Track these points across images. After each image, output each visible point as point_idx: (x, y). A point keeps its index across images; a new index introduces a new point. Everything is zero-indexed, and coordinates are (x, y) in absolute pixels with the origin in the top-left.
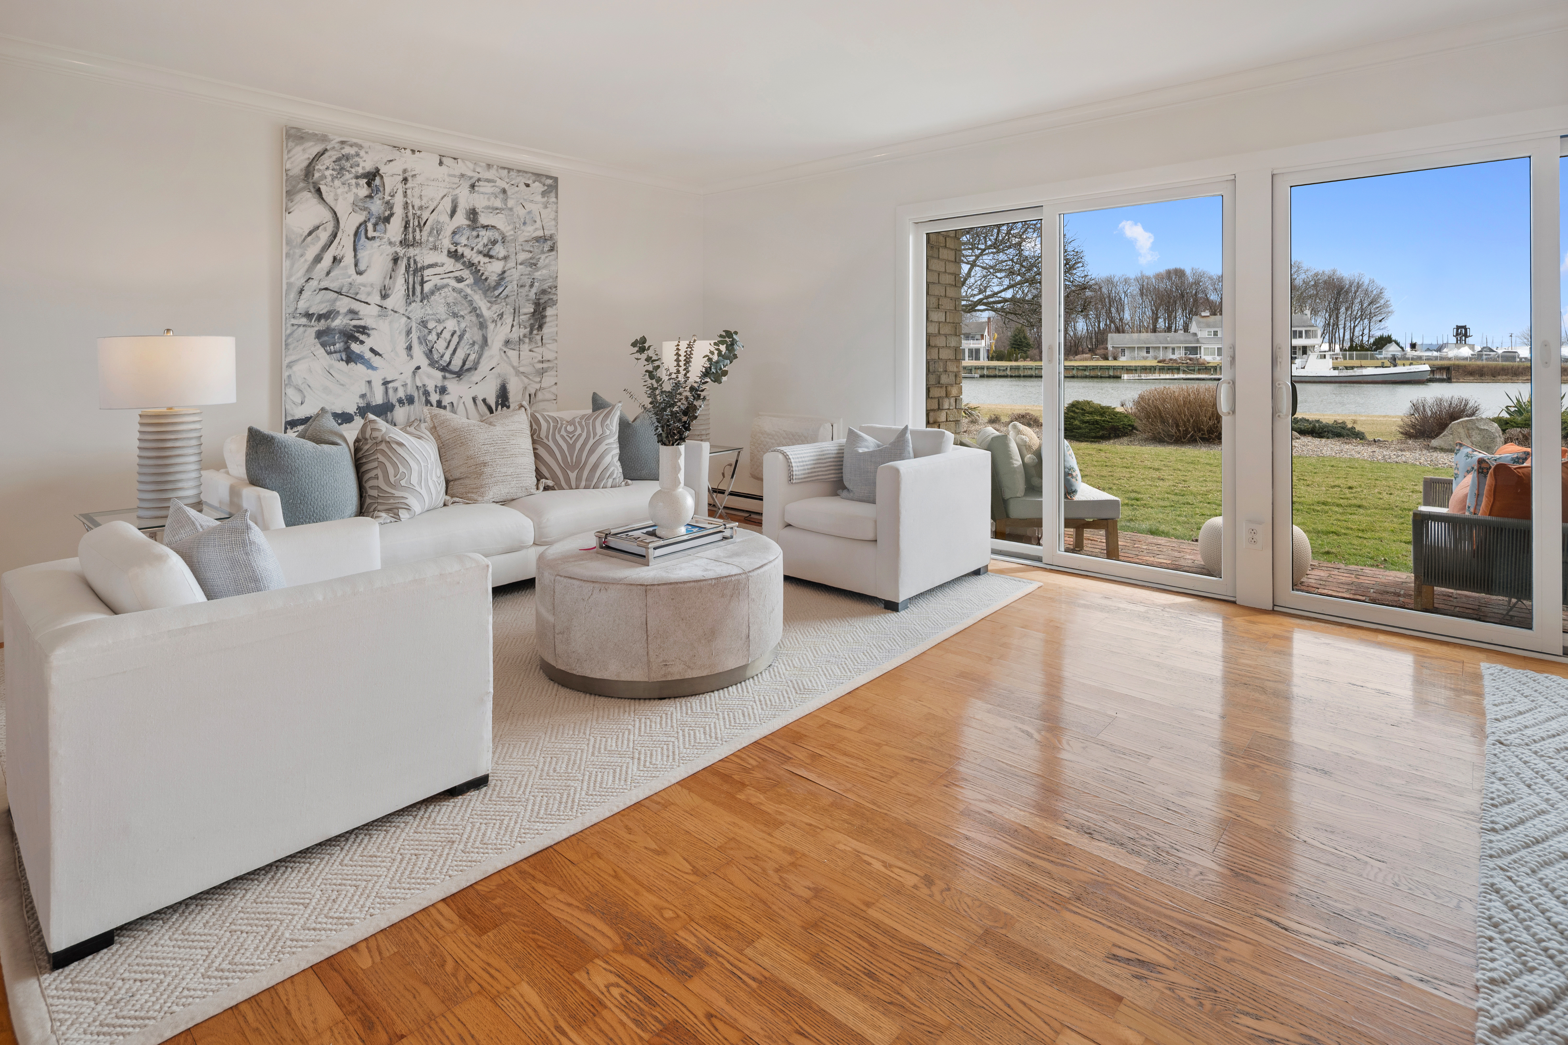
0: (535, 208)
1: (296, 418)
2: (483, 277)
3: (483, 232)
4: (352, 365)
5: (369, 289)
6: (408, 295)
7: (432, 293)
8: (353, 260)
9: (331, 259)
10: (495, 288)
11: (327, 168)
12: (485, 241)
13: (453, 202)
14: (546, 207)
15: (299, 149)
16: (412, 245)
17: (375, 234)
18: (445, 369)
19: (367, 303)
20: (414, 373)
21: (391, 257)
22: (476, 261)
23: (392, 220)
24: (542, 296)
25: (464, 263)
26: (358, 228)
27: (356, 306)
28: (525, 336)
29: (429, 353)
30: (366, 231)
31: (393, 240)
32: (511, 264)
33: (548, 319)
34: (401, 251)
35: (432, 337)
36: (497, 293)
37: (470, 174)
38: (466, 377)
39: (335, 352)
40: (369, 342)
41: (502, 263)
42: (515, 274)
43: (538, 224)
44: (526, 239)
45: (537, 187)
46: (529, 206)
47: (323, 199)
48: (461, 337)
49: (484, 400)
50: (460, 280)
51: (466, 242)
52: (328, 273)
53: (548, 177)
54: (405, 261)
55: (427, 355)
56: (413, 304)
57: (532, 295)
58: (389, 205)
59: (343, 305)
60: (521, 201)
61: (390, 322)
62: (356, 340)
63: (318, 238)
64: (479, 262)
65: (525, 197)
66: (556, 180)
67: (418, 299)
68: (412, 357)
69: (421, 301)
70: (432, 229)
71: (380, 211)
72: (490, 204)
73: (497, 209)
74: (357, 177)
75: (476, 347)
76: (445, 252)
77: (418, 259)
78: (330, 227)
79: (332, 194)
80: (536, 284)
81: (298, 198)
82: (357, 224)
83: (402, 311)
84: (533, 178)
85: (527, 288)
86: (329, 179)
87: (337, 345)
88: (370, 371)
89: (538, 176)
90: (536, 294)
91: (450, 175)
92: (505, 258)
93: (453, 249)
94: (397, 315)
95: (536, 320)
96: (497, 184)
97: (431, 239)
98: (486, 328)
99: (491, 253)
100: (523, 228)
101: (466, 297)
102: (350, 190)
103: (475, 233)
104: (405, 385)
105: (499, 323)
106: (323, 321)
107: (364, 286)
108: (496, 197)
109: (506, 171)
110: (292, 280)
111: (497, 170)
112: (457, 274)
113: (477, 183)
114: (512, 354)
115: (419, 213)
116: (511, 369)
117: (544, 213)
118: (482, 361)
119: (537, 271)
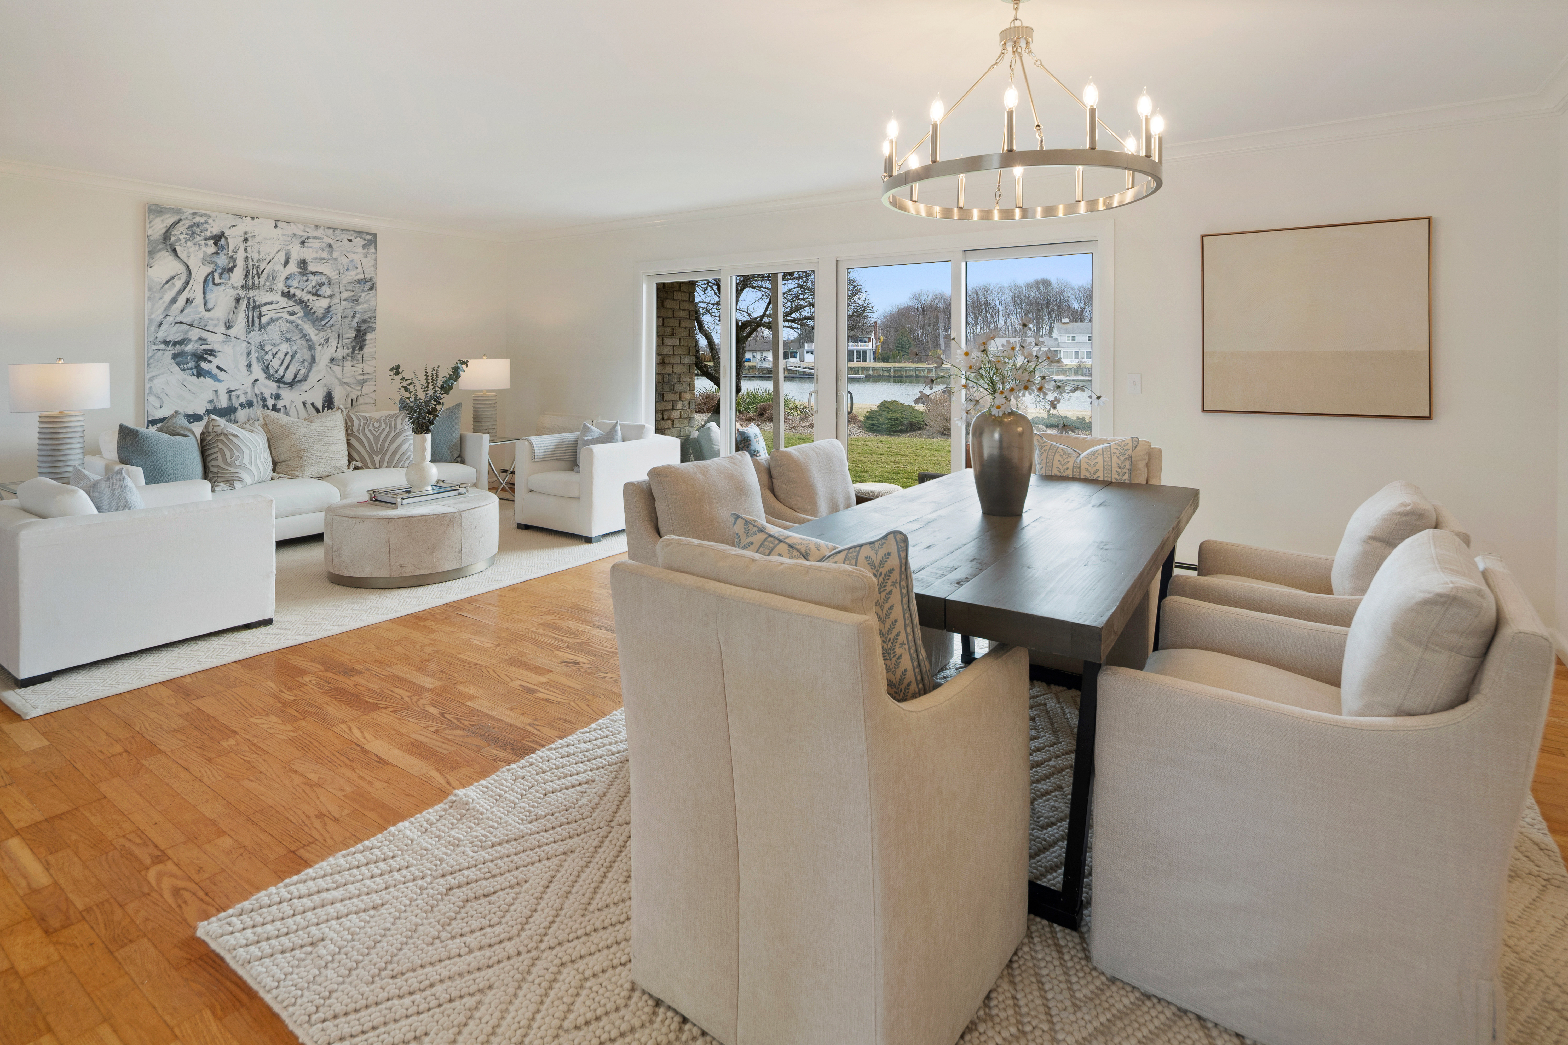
0: (356, 258)
1: (156, 418)
2: (312, 311)
3: (311, 277)
4: (202, 379)
5: (216, 322)
6: (248, 326)
7: (269, 324)
8: (203, 301)
9: (185, 301)
10: (322, 319)
11: (182, 233)
12: (314, 284)
13: (286, 255)
14: (366, 257)
15: (158, 220)
16: (252, 289)
17: (221, 281)
18: (279, 381)
19: (214, 332)
20: (253, 384)
22: (305, 299)
23: (235, 270)
24: (362, 324)
25: (295, 301)
26: (207, 277)
27: (205, 335)
28: (348, 355)
29: (266, 369)
30: (213, 279)
31: (235, 285)
32: (336, 300)
33: (367, 342)
34: (242, 293)
35: (269, 357)
36: (323, 323)
37: (301, 233)
38: (297, 387)
39: (188, 369)
40: (216, 361)
41: (328, 300)
42: (339, 309)
43: (360, 270)
44: (349, 281)
45: (359, 242)
46: (351, 256)
47: (178, 256)
48: (293, 357)
49: (313, 404)
50: (292, 314)
51: (297, 285)
52: (182, 311)
53: (368, 234)
54: (246, 300)
55: (264, 371)
56: (253, 333)
57: (354, 323)
58: (233, 259)
59: (195, 334)
60: (345, 252)
61: (234, 346)
62: (205, 360)
63: (174, 285)
65: (348, 250)
66: (375, 235)
67: (257, 329)
68: (251, 372)
69: (259, 330)
70: (268, 276)
71: (225, 264)
72: (318, 255)
73: (324, 259)
74: (206, 239)
75: (306, 364)
76: (280, 293)
77: (256, 298)
78: (184, 277)
79: (185, 253)
80: (357, 315)
81: (157, 256)
82: (206, 274)
83: (243, 338)
84: (355, 235)
85: (350, 319)
86: (183, 241)
87: (190, 364)
88: (216, 383)
89: (359, 233)
90: (357, 323)
91: (283, 235)
92: (331, 296)
93: (286, 290)
94: (239, 341)
95: (357, 343)
96: (324, 240)
97: (268, 284)
98: (315, 349)
99: (319, 293)
100: (346, 273)
101: (297, 326)
102: (200, 249)
103: (305, 278)
104: (245, 393)
105: (326, 346)
106: (178, 346)
107: (212, 320)
108: (323, 250)
109: (332, 230)
110: (153, 316)
111: (324, 230)
112: (290, 309)
113: (306, 241)
114: (337, 369)
115: (257, 264)
116: (336, 380)
117: (365, 261)
118: (310, 374)
119: (359, 305)
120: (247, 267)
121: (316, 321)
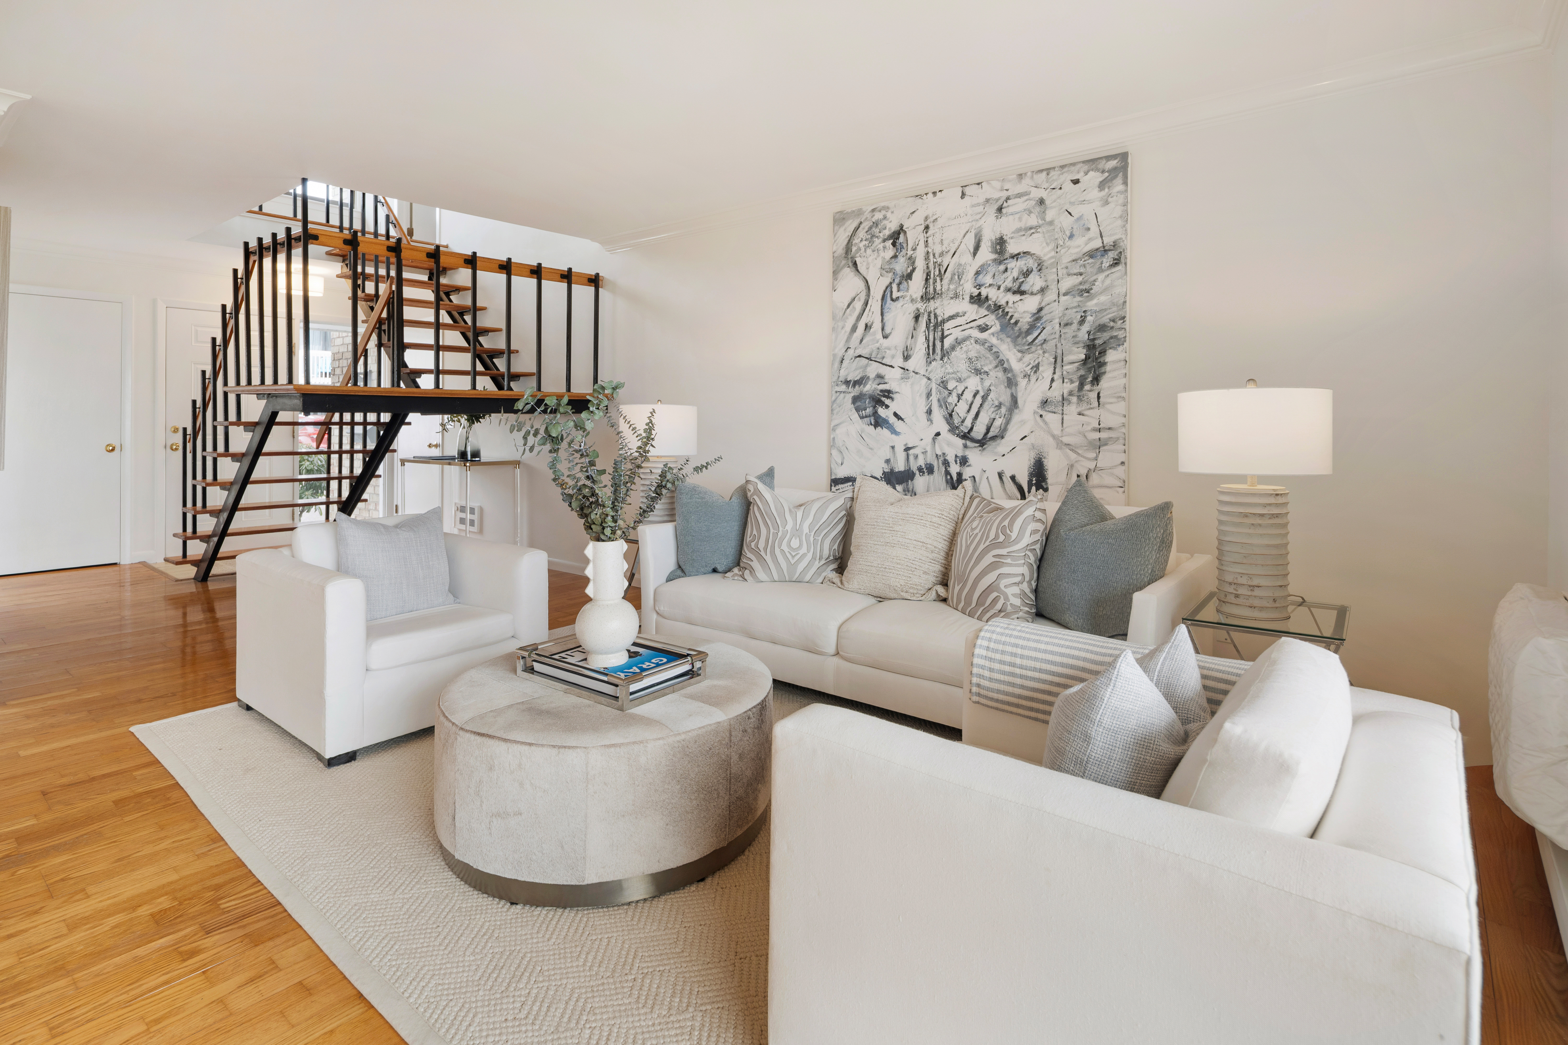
0: (1086, 211)
1: (838, 477)
2: (1013, 321)
3: (1012, 264)
4: (879, 429)
5: (893, 352)
6: (929, 354)
7: (953, 348)
8: (880, 325)
9: (864, 327)
10: (1028, 332)
11: (862, 240)
12: (1015, 274)
13: (976, 236)
14: (1107, 203)
15: (842, 229)
16: (933, 298)
17: (899, 294)
18: (966, 436)
19: (891, 366)
20: (934, 439)
21: (912, 315)
22: (1002, 302)
23: (914, 275)
24: (1099, 334)
25: (989, 308)
26: (885, 292)
27: (883, 370)
28: (1071, 393)
29: (949, 418)
30: (891, 292)
31: (914, 297)
32: (1051, 296)
33: (1108, 368)
35: (953, 399)
36: (1030, 338)
37: (996, 195)
38: (990, 446)
39: (866, 417)
40: (894, 406)
41: (1038, 298)
42: (1055, 311)
43: (1094, 232)
44: (1074, 257)
45: (1094, 178)
46: (1077, 210)
47: (858, 270)
48: (984, 398)
49: (1013, 478)
50: (983, 329)
51: (991, 281)
52: (861, 341)
53: (1109, 158)
54: (926, 317)
55: (946, 419)
56: (934, 363)
57: (1083, 335)
58: (912, 260)
60: (1068, 206)
61: (912, 385)
62: (882, 404)
63: (854, 308)
64: (1007, 303)
65: (1072, 200)
66: (1124, 157)
67: (938, 357)
68: (932, 422)
69: (942, 359)
70: (953, 275)
71: (904, 269)
72: (1022, 225)
73: (1031, 228)
74: (884, 241)
75: (1003, 410)
76: (967, 298)
77: (938, 312)
78: (863, 297)
79: (865, 264)
80: (1089, 318)
81: (840, 275)
82: (884, 288)
83: (923, 371)
84: (1086, 167)
85: (1075, 326)
86: (863, 249)
87: (868, 410)
88: (893, 436)
89: (1092, 163)
90: (1089, 333)
91: (973, 206)
92: (1042, 290)
93: (976, 292)
94: (918, 376)
95: (1089, 370)
96: (1031, 196)
97: (952, 287)
98: (1016, 385)
99: (1023, 288)
100: (1069, 243)
101: (990, 348)
102: (878, 255)
103: (1002, 267)
104: (925, 453)
105: (1033, 378)
106: (857, 387)
107: (889, 349)
108: (1031, 212)
109: (1045, 173)
110: (836, 351)
111: (1032, 177)
112: (980, 322)
113: (1005, 204)
114: (1053, 419)
115: (939, 260)
116: (1051, 439)
117: (1103, 213)
118: (1010, 427)
119: (1092, 299)
120: (928, 268)
121: (1018, 336)
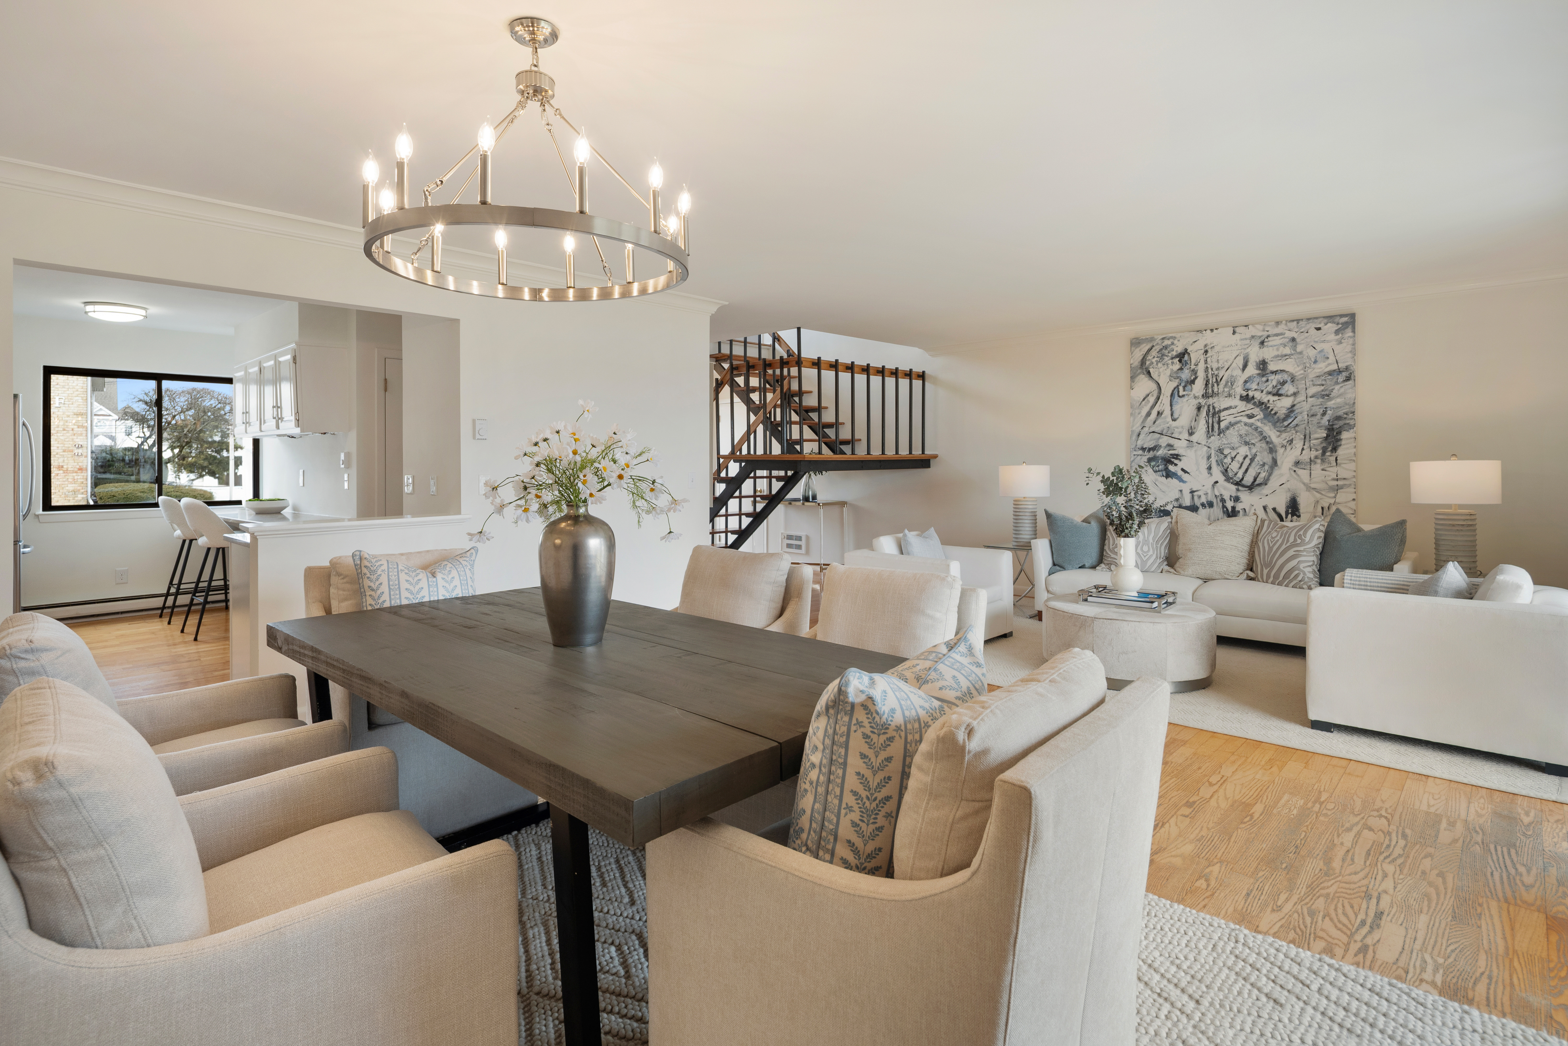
0: (1327, 346)
2: (1273, 412)
3: (1271, 377)
4: (1169, 479)
5: (1180, 430)
6: (1208, 432)
7: (1227, 428)
8: (1170, 412)
9: (1156, 413)
10: (1284, 420)
11: (1154, 357)
12: (1274, 383)
13: (1244, 359)
14: (1340, 343)
15: (1138, 349)
16: (1212, 396)
17: (1185, 393)
18: (1238, 484)
19: (1179, 439)
20: (1213, 486)
21: (1195, 407)
22: (1265, 400)
23: (1196, 381)
24: (1336, 422)
25: (1254, 404)
26: (1173, 391)
27: (1172, 441)
28: (1316, 457)
29: (1225, 472)
30: (1178, 392)
31: (1197, 395)
32: (1301, 398)
33: (1343, 442)
34: (1203, 401)
35: (1228, 460)
36: (1286, 423)
37: (1259, 334)
38: (1257, 490)
39: (1159, 471)
40: (1181, 464)
41: (1291, 399)
42: (1304, 407)
43: (1332, 359)
44: (1318, 375)
45: (1331, 327)
46: (1319, 347)
47: (1151, 377)
48: (1252, 460)
49: (1274, 509)
50: (1250, 417)
51: (1256, 387)
52: (1154, 422)
53: (1342, 316)
54: (1206, 408)
55: (1223, 473)
56: (1212, 438)
57: (1325, 421)
58: (1194, 372)
59: (1164, 441)
60: (1312, 343)
61: (1196, 451)
62: (1172, 463)
63: (1148, 401)
64: (1269, 401)
65: (1316, 340)
66: (1353, 316)
67: (1216, 434)
68: (1211, 474)
69: (1219, 435)
70: (1227, 382)
71: (1188, 377)
72: (1279, 353)
73: (1286, 356)
74: (1172, 358)
75: (1266, 467)
76: (1238, 397)
77: (1215, 405)
78: (1155, 394)
79: (1157, 373)
80: (1329, 412)
81: (1137, 379)
82: (1172, 389)
83: (1204, 443)
84: (1325, 321)
85: (1319, 416)
86: (1155, 363)
87: (1161, 467)
88: (1181, 483)
89: (1330, 318)
90: (1329, 421)
91: (1242, 340)
92: (1295, 394)
93: (1245, 394)
94: (1200, 445)
95: (1329, 444)
96: (1286, 336)
97: (1226, 390)
98: (1276, 452)
99: (1280, 392)
100: (1314, 366)
101: (1256, 429)
102: (1168, 368)
103: (1264, 379)
104: (1206, 494)
105: (1289, 448)
106: (1151, 452)
107: (1177, 428)
108: (1285, 346)
109: (1295, 322)
110: (1134, 428)
111: (1286, 324)
112: (1249, 412)
113: (1266, 340)
114: (1303, 473)
115: (1216, 373)
116: (1302, 485)
117: (1338, 349)
118: (1271, 478)
119: (1331, 400)
120: (1207, 377)
121: (1277, 422)
